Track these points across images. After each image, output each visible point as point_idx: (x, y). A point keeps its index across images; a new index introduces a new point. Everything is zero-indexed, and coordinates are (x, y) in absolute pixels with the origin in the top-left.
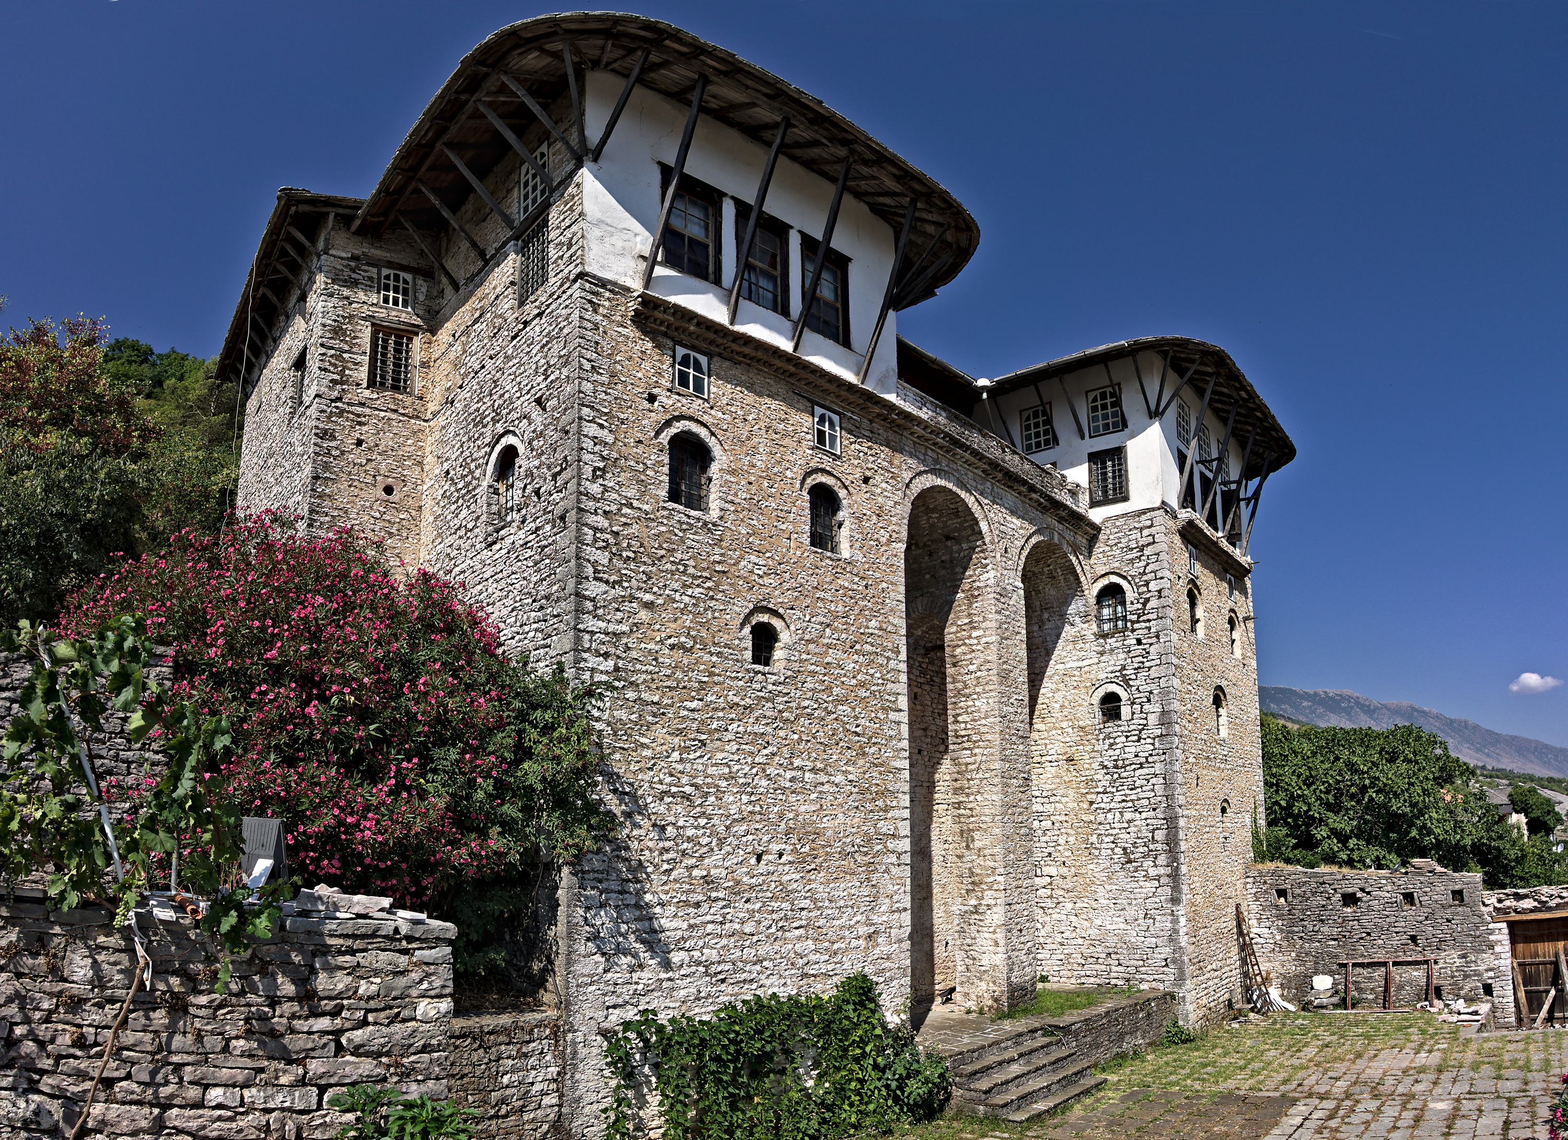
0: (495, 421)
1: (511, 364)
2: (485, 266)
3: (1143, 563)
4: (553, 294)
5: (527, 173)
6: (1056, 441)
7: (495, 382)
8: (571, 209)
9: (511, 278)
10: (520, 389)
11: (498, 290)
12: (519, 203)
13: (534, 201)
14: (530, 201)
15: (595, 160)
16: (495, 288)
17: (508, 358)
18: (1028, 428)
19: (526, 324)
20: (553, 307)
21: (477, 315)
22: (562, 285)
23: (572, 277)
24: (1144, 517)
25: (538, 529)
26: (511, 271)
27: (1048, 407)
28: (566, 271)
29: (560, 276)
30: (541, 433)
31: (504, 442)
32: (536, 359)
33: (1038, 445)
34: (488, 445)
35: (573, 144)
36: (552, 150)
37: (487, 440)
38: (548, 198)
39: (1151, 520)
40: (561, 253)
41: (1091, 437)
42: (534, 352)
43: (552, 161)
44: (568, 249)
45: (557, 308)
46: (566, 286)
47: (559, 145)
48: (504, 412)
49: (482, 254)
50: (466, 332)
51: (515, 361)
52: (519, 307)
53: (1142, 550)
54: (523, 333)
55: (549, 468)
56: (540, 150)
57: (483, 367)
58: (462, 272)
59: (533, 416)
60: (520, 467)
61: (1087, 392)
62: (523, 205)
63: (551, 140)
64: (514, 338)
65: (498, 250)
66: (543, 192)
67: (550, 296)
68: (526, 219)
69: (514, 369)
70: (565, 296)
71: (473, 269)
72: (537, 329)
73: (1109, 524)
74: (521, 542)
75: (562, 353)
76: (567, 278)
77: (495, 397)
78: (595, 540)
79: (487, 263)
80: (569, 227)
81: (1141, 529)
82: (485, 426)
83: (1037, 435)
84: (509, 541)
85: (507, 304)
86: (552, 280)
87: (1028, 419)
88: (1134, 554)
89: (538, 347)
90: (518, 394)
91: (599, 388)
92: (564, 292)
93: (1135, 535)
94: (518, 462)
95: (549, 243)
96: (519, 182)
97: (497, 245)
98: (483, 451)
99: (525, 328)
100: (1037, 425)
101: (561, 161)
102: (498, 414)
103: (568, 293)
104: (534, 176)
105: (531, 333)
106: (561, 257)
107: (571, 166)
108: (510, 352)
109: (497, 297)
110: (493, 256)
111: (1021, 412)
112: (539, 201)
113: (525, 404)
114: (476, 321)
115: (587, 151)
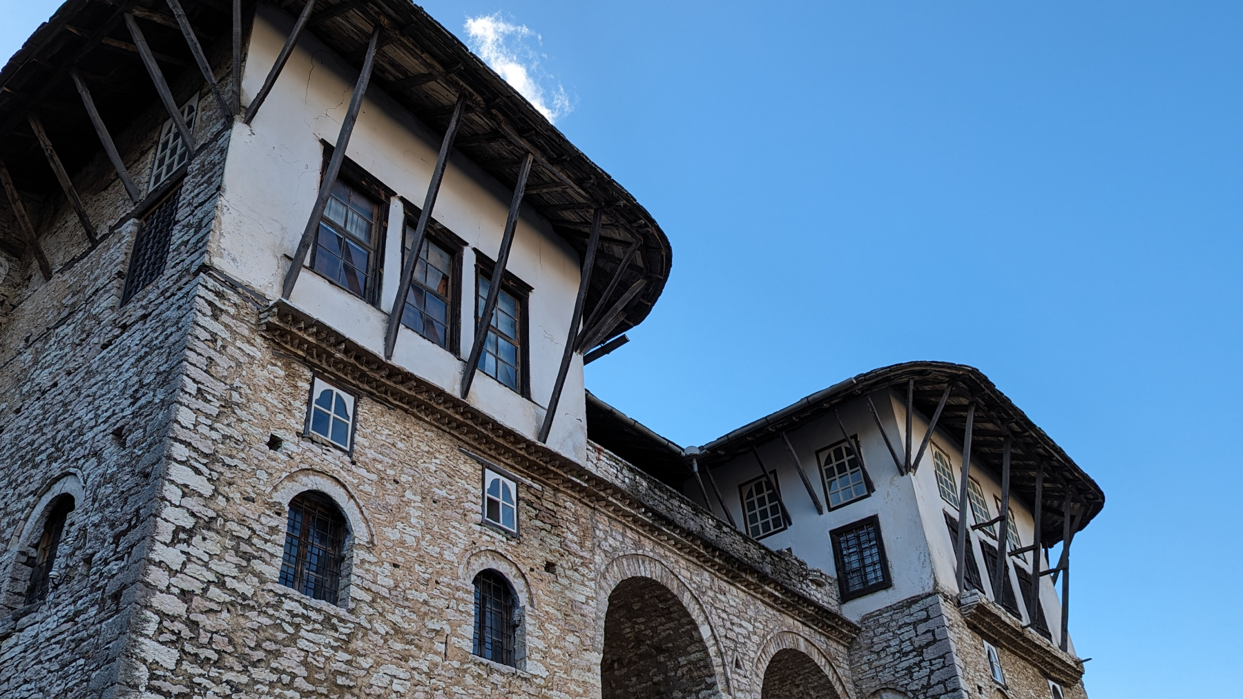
0: (51, 459)
1: (93, 381)
2: (91, 249)
3: (925, 672)
4: (167, 290)
5: (169, 131)
6: (788, 521)
7: (65, 405)
8: (209, 182)
9: (119, 268)
10: (97, 416)
11: (99, 284)
12: (152, 169)
13: (170, 167)
14: (164, 167)
15: (248, 122)
16: (96, 279)
17: (90, 373)
18: (751, 506)
19: (124, 328)
20: (162, 307)
21: (64, 314)
22: (180, 278)
23: (193, 269)
24: (915, 608)
25: (78, 613)
26: (122, 257)
27: (772, 477)
28: (188, 262)
29: (179, 267)
30: (112, 475)
31: (57, 489)
32: (126, 376)
33: (766, 527)
34: (34, 493)
35: (225, 97)
36: (202, 104)
37: (32, 487)
38: (185, 166)
39: (926, 609)
40: (186, 238)
41: (830, 510)
42: (126, 366)
43: (199, 116)
44: (196, 232)
45: (168, 309)
46: (184, 280)
47: (211, 98)
48: (68, 446)
49: (90, 234)
50: (45, 337)
51: (99, 378)
52: (121, 307)
53: (921, 654)
54: (118, 341)
55: (112, 526)
56: (189, 103)
57: (55, 385)
58: (61, 255)
59: (106, 454)
60: (72, 524)
61: (817, 453)
62: (155, 172)
63: (205, 90)
64: (104, 347)
65: (112, 229)
66: (182, 158)
67: (162, 293)
68: (155, 191)
69: (94, 389)
70: (180, 294)
71: (77, 252)
72: (138, 336)
73: (871, 623)
74: (48, 634)
75: (162, 369)
76: (187, 270)
77: (60, 426)
78: (160, 631)
79: (95, 244)
80: (202, 204)
81: (915, 624)
82: (36, 466)
83: (764, 514)
84: (30, 632)
85: (107, 301)
86: (168, 273)
87: (750, 495)
88: (911, 660)
89: (133, 360)
90: (92, 423)
91: (202, 419)
92: (180, 289)
93: (908, 633)
94: (71, 517)
95: (176, 223)
96: (157, 143)
97: (111, 223)
98: (24, 502)
99: (122, 333)
100: (762, 502)
101: (210, 119)
102: (58, 450)
103: (184, 291)
104: (176, 137)
105: (128, 342)
106: (186, 243)
107: (219, 126)
108: (94, 366)
109: (97, 290)
110: (105, 237)
111: (740, 487)
112: (175, 169)
113: (99, 436)
114: (62, 322)
115: (239, 107)
